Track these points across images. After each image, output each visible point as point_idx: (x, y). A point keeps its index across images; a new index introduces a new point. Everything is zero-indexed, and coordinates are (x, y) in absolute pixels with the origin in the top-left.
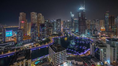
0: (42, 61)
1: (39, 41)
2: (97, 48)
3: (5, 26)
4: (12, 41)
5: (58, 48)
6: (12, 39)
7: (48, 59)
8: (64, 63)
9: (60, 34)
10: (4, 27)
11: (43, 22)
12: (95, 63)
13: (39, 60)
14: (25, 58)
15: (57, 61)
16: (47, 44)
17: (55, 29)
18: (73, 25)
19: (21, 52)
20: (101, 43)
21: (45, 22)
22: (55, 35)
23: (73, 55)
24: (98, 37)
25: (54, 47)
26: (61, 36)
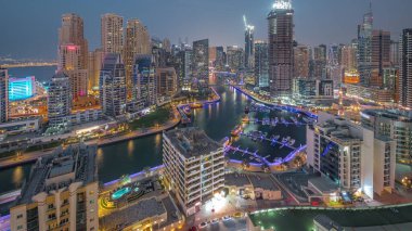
0: (137, 189)
1: (129, 115)
2: (331, 143)
3: (9, 63)
4: (33, 117)
5: (195, 141)
6: (30, 108)
7: (160, 182)
8: (217, 195)
9: (202, 94)
10: (4, 66)
11: (145, 51)
12: (323, 196)
13: (128, 185)
14: (77, 178)
15: (193, 189)
16: (157, 128)
17: (188, 73)
18: (252, 60)
19: (60, 156)
20: (344, 126)
21: (155, 48)
22: (187, 94)
23: (248, 166)
24: (334, 106)
25: (181, 140)
26: (206, 99)
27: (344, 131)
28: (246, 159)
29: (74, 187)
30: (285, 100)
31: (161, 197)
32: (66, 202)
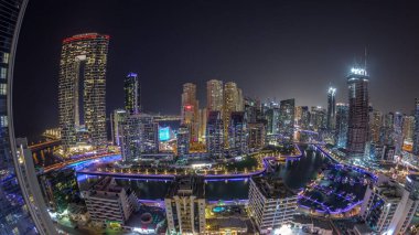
1: (226, 160)
4: (170, 152)
5: (275, 188)
9: (286, 149)
11: (239, 108)
14: (194, 194)
16: (246, 172)
17: (275, 130)
19: (184, 179)
20: (394, 188)
21: (246, 106)
22: (272, 149)
23: (314, 212)
24: (392, 170)
25: (264, 184)
26: (289, 153)
27: (392, 191)
28: (315, 207)
29: (192, 198)
30: (357, 162)
31: (244, 219)
32: (188, 205)
